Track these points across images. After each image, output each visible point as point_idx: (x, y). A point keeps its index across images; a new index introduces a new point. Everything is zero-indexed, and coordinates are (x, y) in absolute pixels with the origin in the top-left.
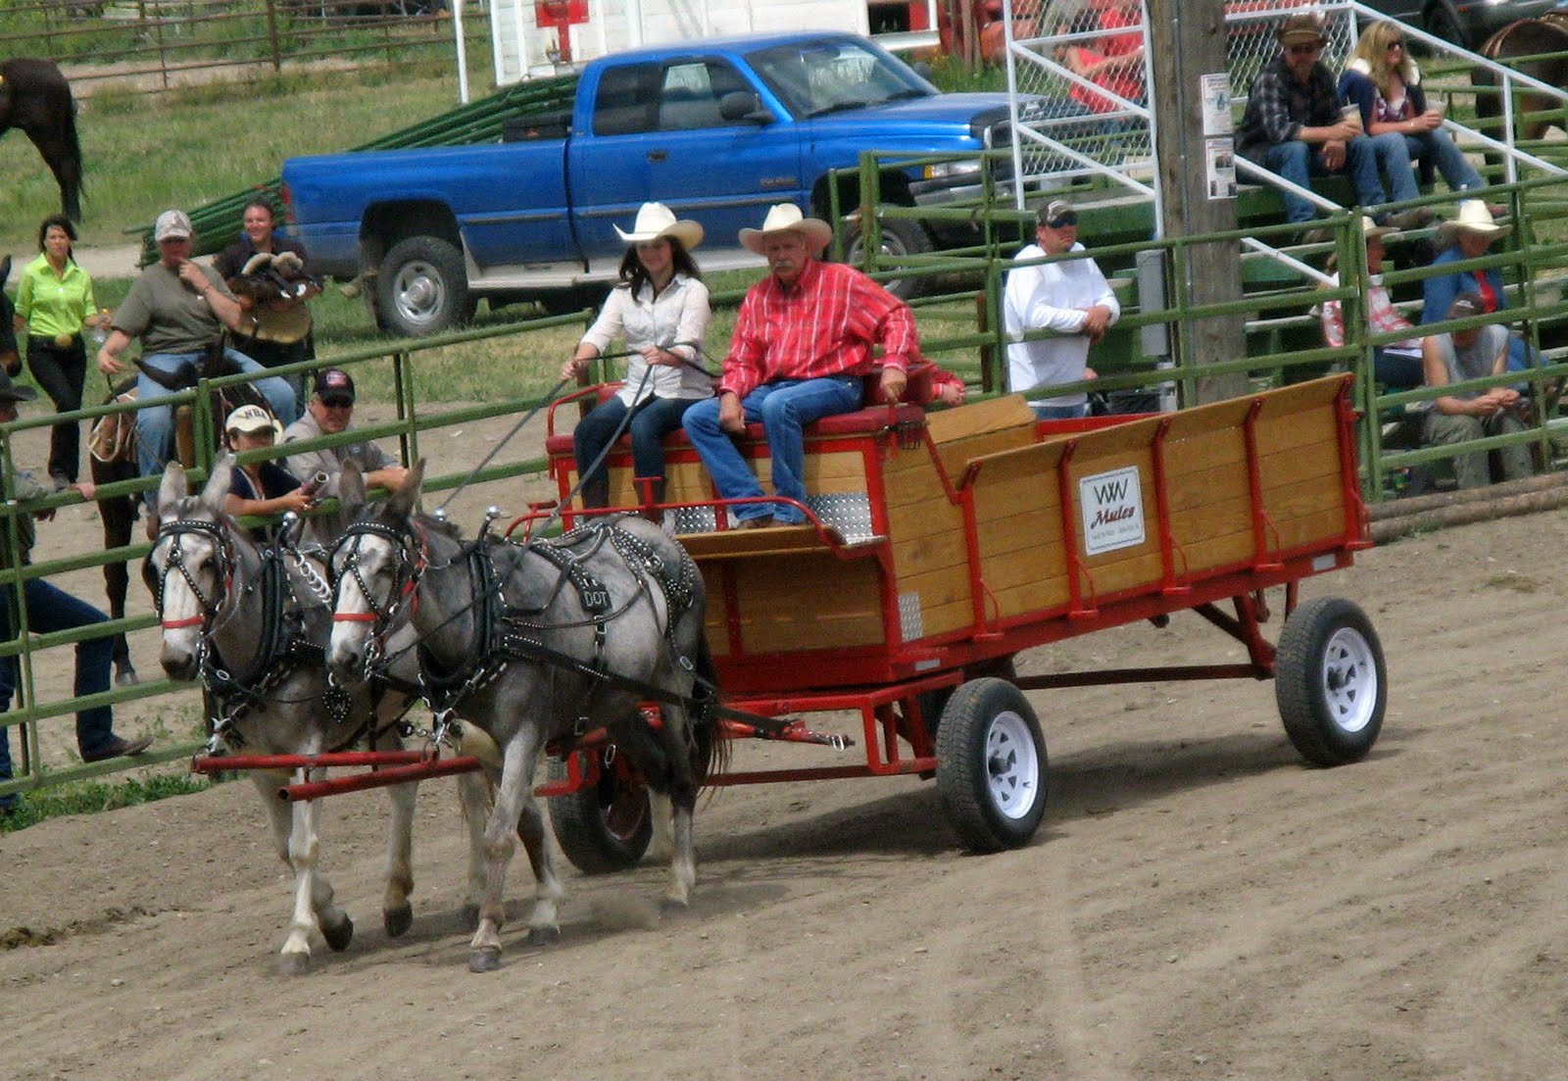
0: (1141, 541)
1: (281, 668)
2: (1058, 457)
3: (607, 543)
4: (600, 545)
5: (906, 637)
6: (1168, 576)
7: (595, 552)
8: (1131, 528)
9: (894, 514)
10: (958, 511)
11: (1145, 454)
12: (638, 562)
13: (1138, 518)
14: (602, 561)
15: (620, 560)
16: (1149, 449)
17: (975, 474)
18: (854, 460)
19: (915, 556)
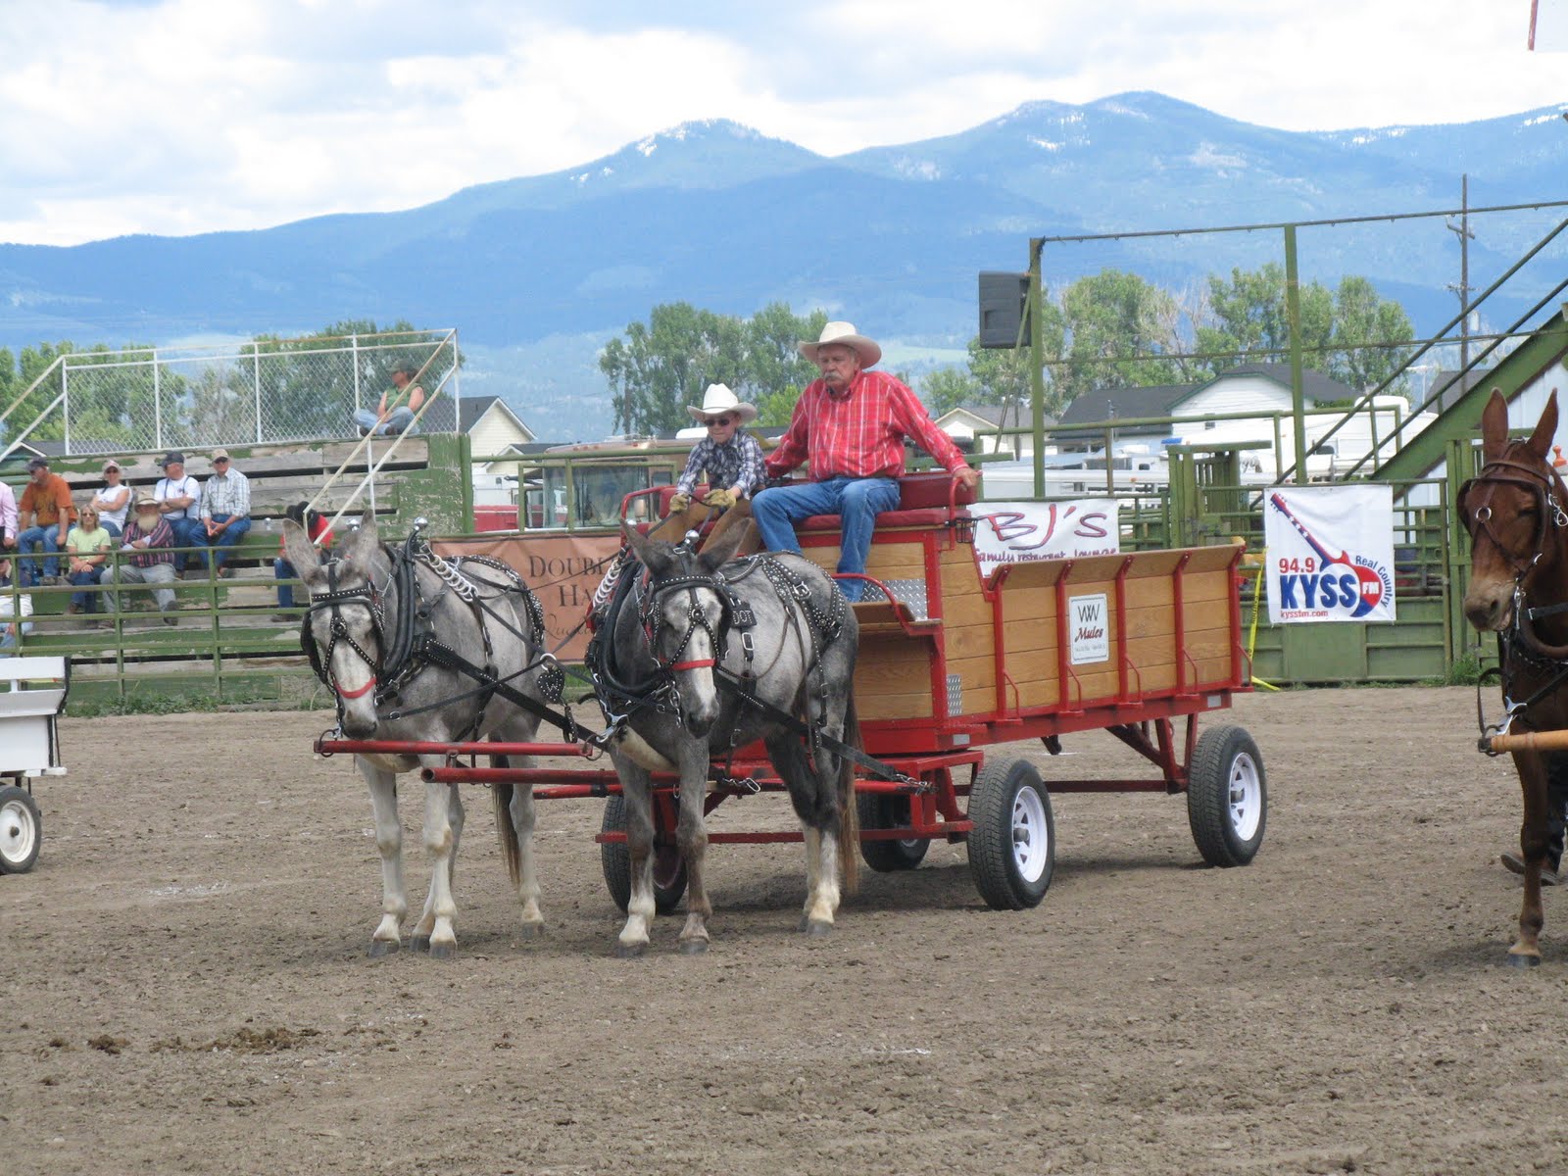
0: (1106, 659)
1: (414, 665)
2: (1057, 574)
3: (759, 571)
4: (752, 572)
5: (951, 713)
6: (1123, 693)
7: (746, 577)
8: (1100, 647)
9: (946, 603)
10: (989, 606)
11: (1110, 585)
12: (788, 590)
13: (1104, 640)
14: (752, 585)
15: (770, 586)
16: (1113, 582)
17: (1005, 576)
18: (916, 550)
19: (959, 641)
